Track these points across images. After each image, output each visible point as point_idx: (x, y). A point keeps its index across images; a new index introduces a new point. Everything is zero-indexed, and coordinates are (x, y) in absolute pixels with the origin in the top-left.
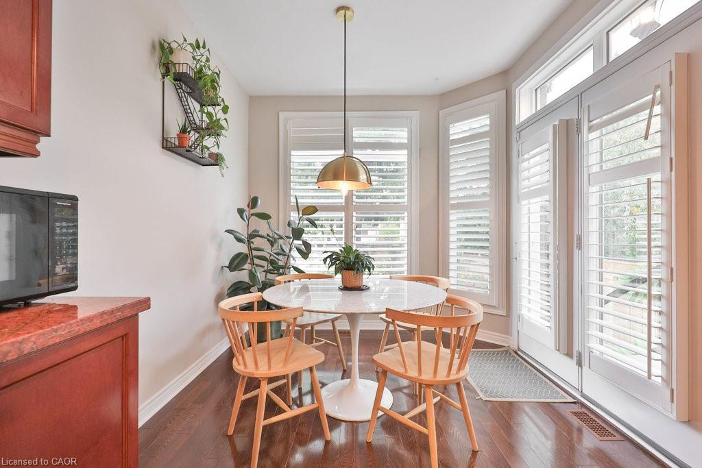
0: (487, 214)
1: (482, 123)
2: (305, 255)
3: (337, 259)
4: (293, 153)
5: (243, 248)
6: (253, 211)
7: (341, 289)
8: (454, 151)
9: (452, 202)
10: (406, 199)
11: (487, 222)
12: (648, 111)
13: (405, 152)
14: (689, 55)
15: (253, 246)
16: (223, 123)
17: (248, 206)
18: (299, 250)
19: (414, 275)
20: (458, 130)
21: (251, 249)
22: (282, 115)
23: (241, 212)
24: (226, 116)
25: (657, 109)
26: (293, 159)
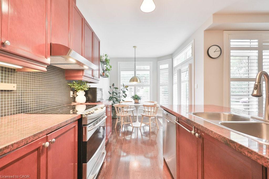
0: (168, 87)
1: (166, 66)
2: (125, 97)
3: (134, 97)
4: (121, 72)
5: (111, 95)
6: (114, 87)
7: (134, 103)
8: (161, 72)
9: (160, 84)
10: (149, 83)
11: (168, 89)
12: (186, 72)
13: (149, 72)
14: (191, 64)
15: (113, 95)
16: (110, 70)
17: (112, 86)
18: (124, 96)
19: (151, 101)
20: (162, 67)
21: (113, 96)
22: (118, 62)
23: (110, 87)
24: (111, 68)
25: (187, 72)
26: (121, 73)
